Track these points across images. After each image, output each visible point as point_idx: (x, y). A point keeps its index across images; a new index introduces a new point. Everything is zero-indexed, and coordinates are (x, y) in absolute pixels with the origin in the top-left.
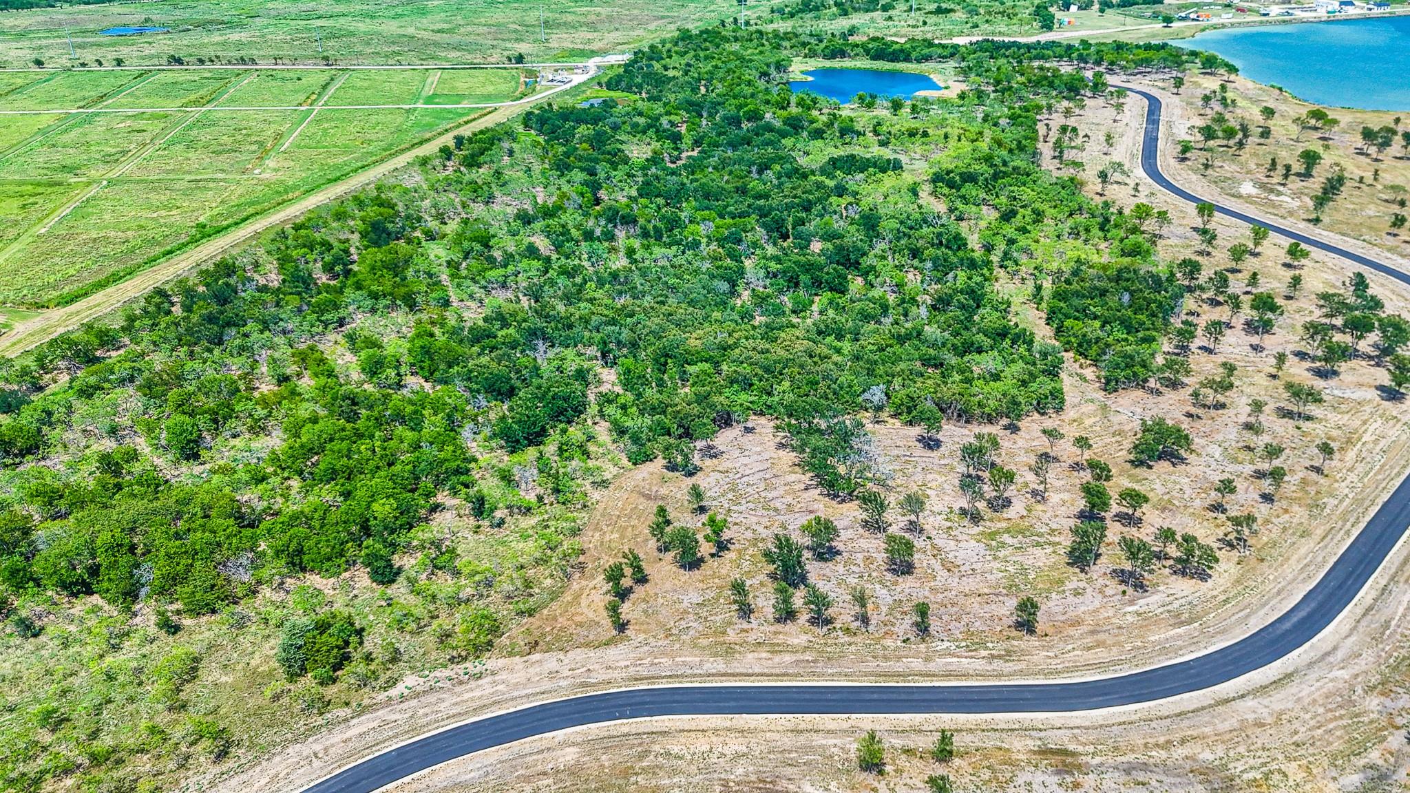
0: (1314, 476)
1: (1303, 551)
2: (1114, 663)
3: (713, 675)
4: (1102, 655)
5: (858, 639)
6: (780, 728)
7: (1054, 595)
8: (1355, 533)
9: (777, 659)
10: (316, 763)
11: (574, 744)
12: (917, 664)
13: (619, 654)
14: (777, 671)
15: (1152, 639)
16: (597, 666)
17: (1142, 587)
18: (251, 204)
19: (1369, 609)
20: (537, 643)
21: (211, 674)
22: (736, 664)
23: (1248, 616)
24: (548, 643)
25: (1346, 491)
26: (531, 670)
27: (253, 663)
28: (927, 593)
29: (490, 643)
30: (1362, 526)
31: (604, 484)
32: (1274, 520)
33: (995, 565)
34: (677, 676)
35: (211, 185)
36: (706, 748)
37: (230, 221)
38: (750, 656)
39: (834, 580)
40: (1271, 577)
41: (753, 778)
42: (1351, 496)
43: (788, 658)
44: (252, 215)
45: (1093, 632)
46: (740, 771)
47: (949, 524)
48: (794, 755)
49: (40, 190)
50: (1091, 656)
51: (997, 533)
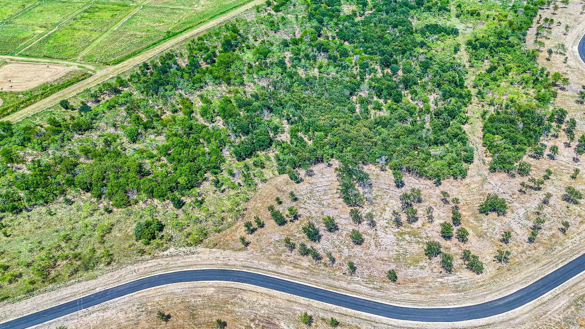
0: (560, 234)
1: (531, 269)
2: (420, 302)
3: (270, 271)
4: (417, 297)
5: (327, 269)
6: (284, 298)
7: (412, 267)
8: (561, 266)
9: (295, 270)
10: (134, 274)
11: (214, 287)
12: (344, 284)
13: (241, 255)
14: (293, 275)
15: (441, 295)
16: (232, 259)
17: (450, 271)
18: (189, 23)
19: (544, 303)
20: (217, 244)
21: (115, 232)
22: (279, 269)
23: (488, 294)
24: (220, 245)
25: (569, 244)
26: (210, 255)
27: (128, 231)
28: (362, 255)
29: (202, 241)
30: (566, 263)
31: (265, 181)
32: (527, 252)
33: (396, 248)
34: (258, 269)
35: (178, 11)
36: (255, 300)
37: (180, 30)
38: (286, 267)
39: (330, 242)
40: (508, 279)
41: (266, 316)
42: (570, 247)
43: (299, 271)
44: (188, 28)
45: (418, 287)
46: (263, 312)
47: (387, 225)
48: (284, 310)
49: (120, 8)
50: (412, 297)
51: (404, 233)
